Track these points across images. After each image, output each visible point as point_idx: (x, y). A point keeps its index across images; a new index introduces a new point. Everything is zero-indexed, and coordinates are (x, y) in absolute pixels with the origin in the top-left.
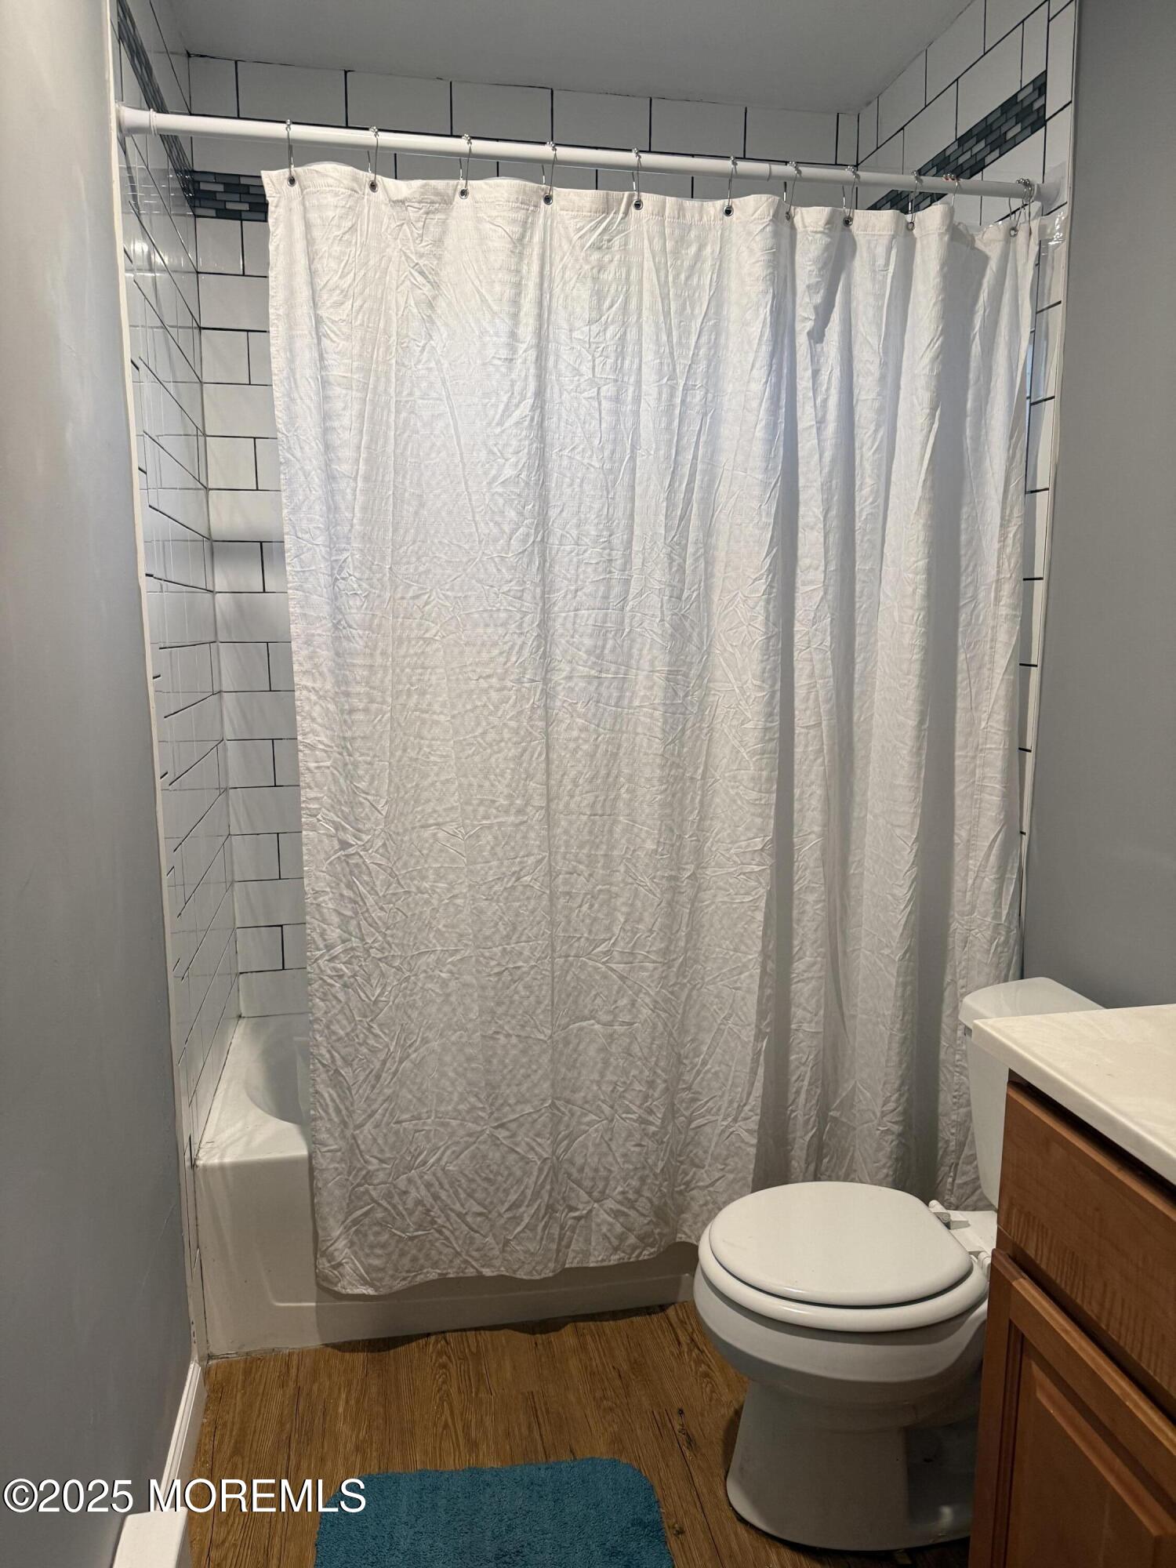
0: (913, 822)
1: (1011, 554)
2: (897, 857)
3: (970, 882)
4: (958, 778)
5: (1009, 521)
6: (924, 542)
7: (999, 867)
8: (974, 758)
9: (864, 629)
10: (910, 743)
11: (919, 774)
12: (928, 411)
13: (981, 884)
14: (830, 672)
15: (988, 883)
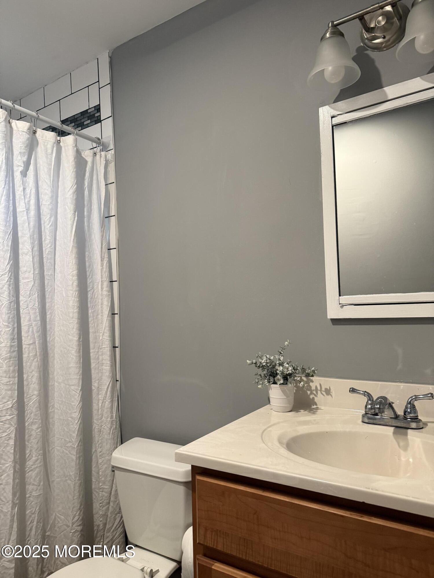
0: (79, 382)
1: (105, 271)
2: (73, 399)
3: (100, 405)
4: (92, 361)
5: (104, 259)
6: (75, 263)
7: (111, 396)
8: (98, 352)
9: (50, 300)
10: (76, 348)
11: (80, 360)
12: (73, 212)
13: (105, 405)
14: (38, 318)
15: (107, 404)
